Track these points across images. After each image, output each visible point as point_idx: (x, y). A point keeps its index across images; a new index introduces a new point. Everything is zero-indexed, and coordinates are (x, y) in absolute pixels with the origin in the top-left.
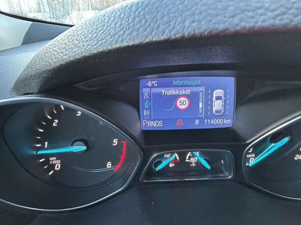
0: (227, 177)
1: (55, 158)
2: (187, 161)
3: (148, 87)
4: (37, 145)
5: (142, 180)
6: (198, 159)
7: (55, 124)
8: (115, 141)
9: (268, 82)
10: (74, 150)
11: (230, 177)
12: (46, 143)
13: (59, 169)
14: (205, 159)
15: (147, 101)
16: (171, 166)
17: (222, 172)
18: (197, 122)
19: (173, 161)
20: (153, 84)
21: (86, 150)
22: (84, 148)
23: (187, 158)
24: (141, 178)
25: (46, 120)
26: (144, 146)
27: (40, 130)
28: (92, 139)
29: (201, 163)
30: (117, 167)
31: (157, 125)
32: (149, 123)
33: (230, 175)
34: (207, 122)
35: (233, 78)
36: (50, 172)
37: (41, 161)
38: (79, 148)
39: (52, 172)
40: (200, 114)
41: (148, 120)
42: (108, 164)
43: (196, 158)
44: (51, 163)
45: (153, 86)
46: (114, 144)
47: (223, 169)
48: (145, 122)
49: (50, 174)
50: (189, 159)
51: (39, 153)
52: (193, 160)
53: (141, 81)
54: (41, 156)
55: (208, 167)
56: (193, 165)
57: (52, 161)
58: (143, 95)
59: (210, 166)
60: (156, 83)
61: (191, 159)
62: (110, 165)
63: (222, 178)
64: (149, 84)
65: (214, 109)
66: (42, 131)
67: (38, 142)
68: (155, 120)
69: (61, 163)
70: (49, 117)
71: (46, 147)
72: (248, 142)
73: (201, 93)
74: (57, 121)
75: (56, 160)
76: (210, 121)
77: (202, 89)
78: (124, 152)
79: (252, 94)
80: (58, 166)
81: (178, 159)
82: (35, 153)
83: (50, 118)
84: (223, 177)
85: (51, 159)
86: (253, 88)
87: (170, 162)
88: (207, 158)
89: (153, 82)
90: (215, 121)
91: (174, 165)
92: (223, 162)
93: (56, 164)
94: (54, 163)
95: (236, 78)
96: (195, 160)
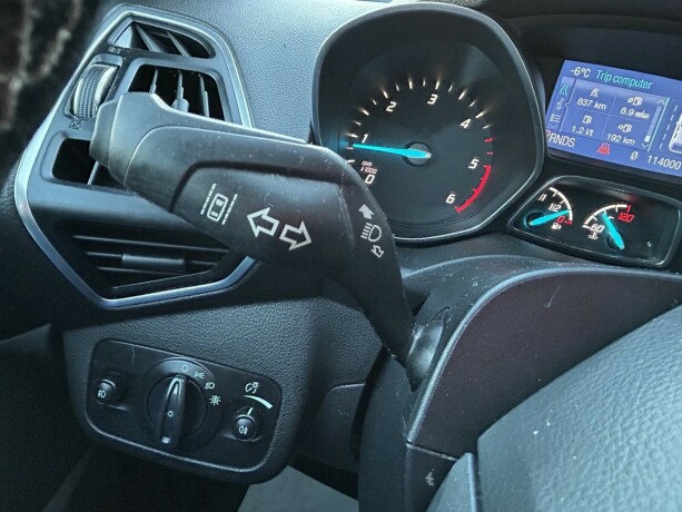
1: (371, 164)
2: (584, 226)
3: (572, 75)
4: (352, 135)
6: (606, 227)
7: (390, 108)
8: (475, 163)
12: (366, 136)
13: (371, 182)
15: (562, 100)
16: (554, 226)
17: (645, 258)
18: (634, 156)
19: (561, 219)
20: (582, 74)
21: (429, 161)
22: (427, 155)
23: (587, 222)
25: (380, 98)
27: (364, 112)
29: (608, 238)
31: (565, 143)
32: (554, 136)
33: (663, 259)
34: (653, 160)
40: (646, 144)
41: (552, 131)
42: (449, 197)
43: (603, 227)
44: (363, 169)
45: (581, 76)
46: (470, 167)
47: (649, 253)
50: (590, 224)
51: (355, 146)
52: (596, 229)
55: (620, 245)
56: (593, 237)
57: (365, 167)
58: (560, 87)
59: (625, 244)
60: (587, 73)
61: (593, 226)
62: (453, 198)
64: (577, 71)
65: (673, 141)
66: (367, 114)
67: (354, 129)
68: (565, 134)
69: (378, 174)
70: (385, 94)
71: (364, 141)
73: (659, 109)
74: (395, 104)
75: (371, 167)
76: (658, 160)
77: (665, 102)
80: (370, 178)
81: (571, 218)
83: (387, 97)
85: (365, 163)
89: (584, 70)
90: (667, 161)
91: (560, 228)
92: (650, 245)
93: (369, 174)
94: (366, 170)
96: (600, 230)
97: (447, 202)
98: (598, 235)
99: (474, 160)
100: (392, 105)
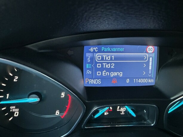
0: (150, 124)
1: (14, 107)
2: (118, 110)
3: (90, 52)
4: (0, 97)
5: (84, 126)
6: (126, 109)
7: (16, 80)
8: (63, 94)
10: (29, 101)
11: (152, 125)
12: (8, 95)
13: (17, 115)
14: (132, 109)
16: (105, 114)
17: (145, 120)
18: (128, 81)
19: (107, 110)
20: (94, 50)
21: (40, 101)
23: (118, 108)
24: (83, 126)
25: (9, 76)
26: (87, 101)
27: (3, 84)
28: (45, 92)
29: (128, 112)
30: (64, 114)
31: (97, 82)
32: (91, 81)
33: (153, 123)
34: (136, 81)
35: (157, 47)
36: (10, 118)
37: (3, 109)
38: (34, 99)
39: (12, 118)
41: (89, 79)
42: (57, 112)
43: (125, 108)
44: (11, 111)
45: (94, 52)
46: (62, 97)
47: (146, 118)
48: (87, 80)
50: (120, 109)
51: (2, 103)
53: (85, 47)
54: (3, 105)
55: (134, 115)
56: (123, 113)
57: (12, 109)
58: (86, 58)
59: (136, 114)
60: (97, 49)
61: (121, 109)
62: (59, 113)
63: (145, 125)
64: (91, 50)
66: (5, 85)
67: (1, 94)
68: (95, 78)
69: (19, 111)
70: (10, 74)
71: (7, 98)
72: (172, 98)
74: (17, 77)
75: (15, 109)
76: (138, 80)
79: (171, 60)
80: (17, 114)
81: (111, 109)
83: (12, 75)
84: (147, 124)
85: (11, 108)
86: (172, 55)
87: (105, 111)
88: (133, 109)
89: (94, 48)
90: (142, 80)
91: (108, 113)
92: (145, 112)
93: (15, 112)
94: (13, 111)
95: (159, 47)
96: (124, 110)
97: (56, 114)
98: (124, 112)
99: (62, 93)
100: (16, 78)
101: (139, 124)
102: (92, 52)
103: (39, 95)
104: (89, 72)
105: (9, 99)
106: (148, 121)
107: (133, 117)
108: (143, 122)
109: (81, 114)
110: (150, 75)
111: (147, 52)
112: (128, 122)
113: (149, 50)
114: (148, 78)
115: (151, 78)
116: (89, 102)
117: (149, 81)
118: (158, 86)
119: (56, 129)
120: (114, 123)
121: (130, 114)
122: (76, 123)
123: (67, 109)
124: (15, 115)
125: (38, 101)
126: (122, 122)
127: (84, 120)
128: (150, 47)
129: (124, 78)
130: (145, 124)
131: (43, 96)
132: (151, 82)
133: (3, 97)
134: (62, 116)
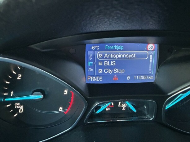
0: (150, 119)
1: (19, 104)
2: (119, 106)
3: (91, 50)
4: (5, 94)
5: (86, 121)
7: (19, 78)
8: (66, 92)
9: (183, 49)
10: (33, 98)
11: (151, 119)
12: (12, 92)
13: (22, 112)
14: (132, 105)
16: (107, 110)
17: (145, 115)
18: (129, 78)
19: (109, 106)
20: (96, 48)
21: (43, 98)
22: (41, 96)
23: (119, 104)
26: (88, 97)
27: (7, 82)
28: (48, 89)
29: (129, 108)
30: (67, 110)
31: (98, 80)
32: (92, 78)
33: (152, 118)
34: (136, 78)
35: (157, 45)
36: (15, 114)
37: (8, 106)
38: (38, 96)
39: (17, 114)
41: (91, 76)
42: (60, 108)
43: (126, 104)
44: (16, 107)
45: (96, 50)
46: (64, 94)
47: (146, 112)
48: (89, 77)
49: (15, 116)
50: (121, 105)
51: (6, 100)
52: (124, 106)
53: (87, 45)
54: (8, 102)
55: (134, 110)
56: (124, 109)
57: (17, 106)
58: (88, 56)
59: (136, 110)
60: (98, 48)
61: (122, 105)
62: (62, 109)
63: (145, 120)
64: (93, 48)
66: (9, 83)
67: (5, 91)
68: (97, 76)
69: (24, 108)
70: (14, 72)
71: (12, 95)
72: (169, 94)
76: (138, 78)
78: (73, 100)
79: (171, 57)
80: (21, 110)
81: (113, 104)
82: (2, 100)
83: (15, 73)
85: (16, 104)
86: (171, 53)
87: (107, 107)
88: (134, 104)
90: (142, 77)
91: (109, 109)
92: (145, 107)
93: (20, 108)
94: (18, 107)
95: (159, 45)
96: (125, 106)
97: (60, 110)
99: (65, 90)
100: (20, 76)
101: (139, 119)
102: (93, 50)
103: (42, 92)
104: (90, 70)
105: (13, 97)
106: (148, 115)
107: (134, 112)
108: (143, 117)
109: (83, 110)
110: (150, 71)
111: (147, 50)
112: (129, 117)
113: (150, 48)
114: (148, 75)
115: (151, 75)
116: (91, 98)
117: (149, 78)
118: (157, 83)
119: (60, 124)
120: (115, 118)
121: (131, 109)
122: (79, 118)
123: (71, 106)
124: (20, 112)
125: (42, 97)
126: (123, 117)
127: (86, 115)
128: (151, 45)
129: (125, 75)
130: (144, 118)
131: (46, 93)
132: (150, 79)
133: (7, 94)
134: (65, 112)
